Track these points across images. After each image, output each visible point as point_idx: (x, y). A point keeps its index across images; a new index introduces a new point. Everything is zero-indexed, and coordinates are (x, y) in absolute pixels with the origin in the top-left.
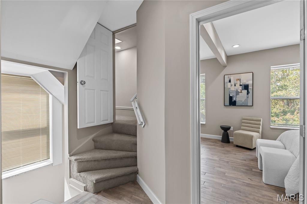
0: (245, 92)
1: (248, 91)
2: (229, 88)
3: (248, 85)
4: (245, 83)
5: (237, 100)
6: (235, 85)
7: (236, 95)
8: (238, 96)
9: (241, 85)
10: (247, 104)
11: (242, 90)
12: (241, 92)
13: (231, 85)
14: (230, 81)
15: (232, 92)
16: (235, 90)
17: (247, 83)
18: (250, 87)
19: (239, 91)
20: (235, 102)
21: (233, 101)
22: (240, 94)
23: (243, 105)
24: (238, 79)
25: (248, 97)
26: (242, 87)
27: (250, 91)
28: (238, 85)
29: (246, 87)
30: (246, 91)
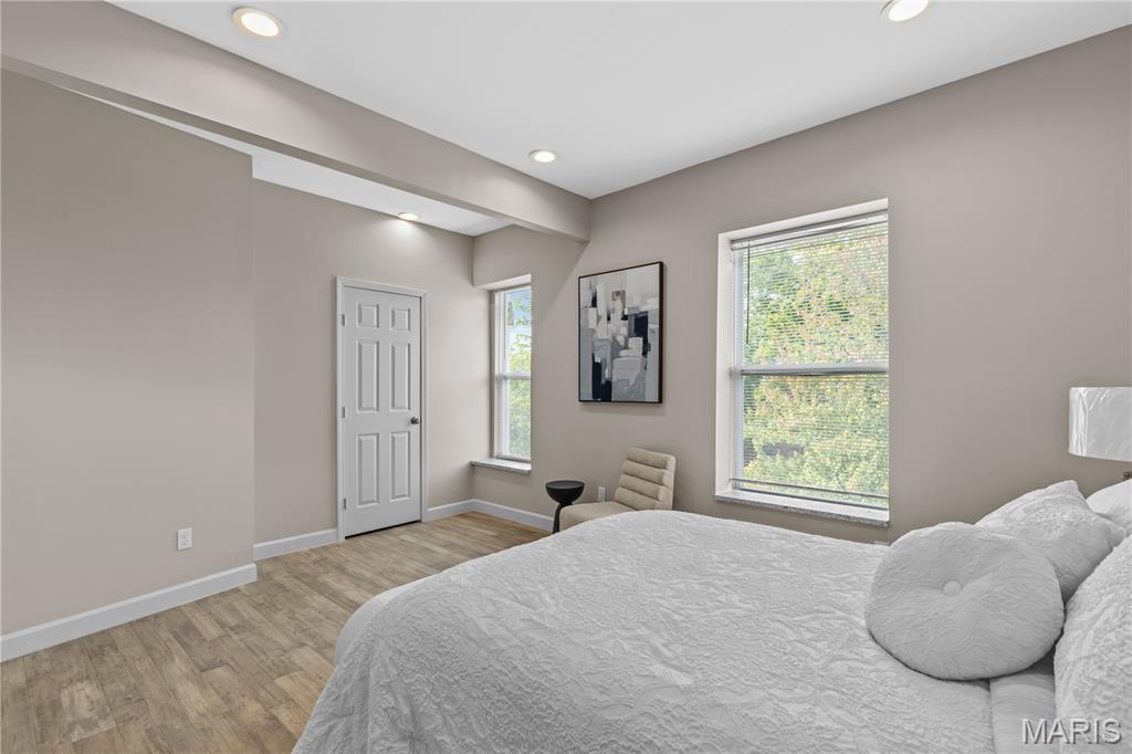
0: (636, 343)
1: (645, 342)
2: (593, 331)
3: (647, 317)
4: (637, 308)
5: (614, 380)
6: (609, 319)
7: (613, 358)
8: (617, 360)
9: (625, 318)
10: (644, 395)
11: (630, 336)
12: (626, 347)
13: (599, 318)
14: (594, 303)
15: (600, 344)
16: (610, 337)
17: (643, 309)
18: (653, 326)
19: (621, 339)
20: (609, 383)
21: (603, 382)
22: (623, 353)
23: (632, 398)
24: (618, 293)
25: (645, 368)
26: (629, 324)
27: (653, 340)
28: (617, 317)
29: (639, 325)
30: (641, 339)
